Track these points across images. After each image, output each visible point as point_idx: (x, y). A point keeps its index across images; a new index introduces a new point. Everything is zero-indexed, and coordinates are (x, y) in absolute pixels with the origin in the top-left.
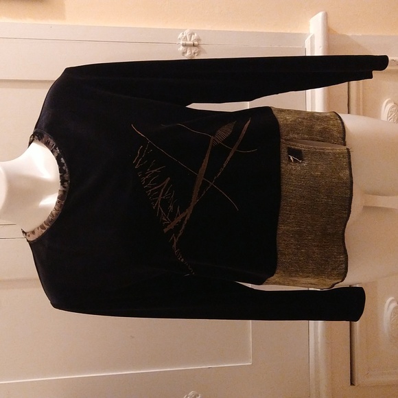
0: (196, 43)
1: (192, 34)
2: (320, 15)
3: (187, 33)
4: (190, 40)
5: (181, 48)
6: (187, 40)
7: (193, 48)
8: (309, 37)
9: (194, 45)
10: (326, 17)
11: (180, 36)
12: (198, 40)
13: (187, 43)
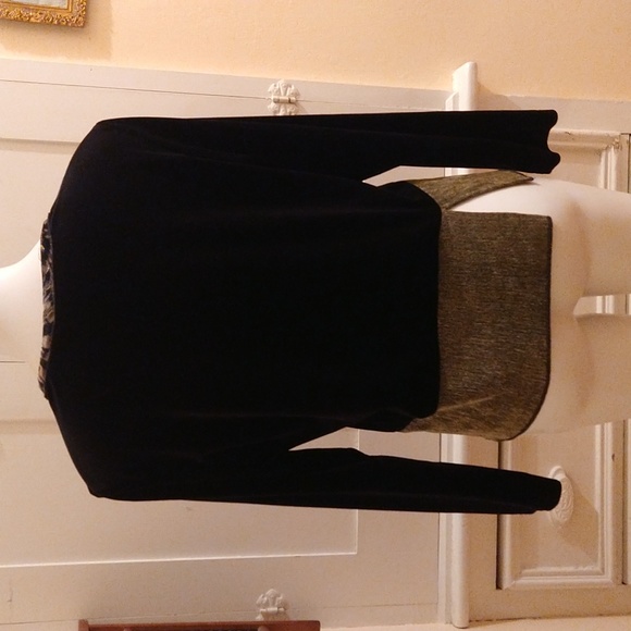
0: (293, 99)
1: (288, 86)
2: (467, 67)
3: (280, 84)
4: (285, 94)
5: (273, 105)
6: (280, 94)
7: (288, 105)
8: (451, 97)
9: (290, 102)
10: (475, 68)
11: (271, 87)
12: (296, 94)
13: (281, 98)
